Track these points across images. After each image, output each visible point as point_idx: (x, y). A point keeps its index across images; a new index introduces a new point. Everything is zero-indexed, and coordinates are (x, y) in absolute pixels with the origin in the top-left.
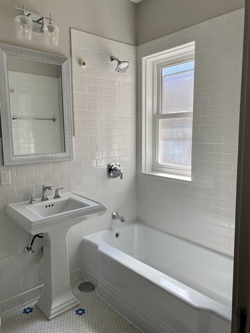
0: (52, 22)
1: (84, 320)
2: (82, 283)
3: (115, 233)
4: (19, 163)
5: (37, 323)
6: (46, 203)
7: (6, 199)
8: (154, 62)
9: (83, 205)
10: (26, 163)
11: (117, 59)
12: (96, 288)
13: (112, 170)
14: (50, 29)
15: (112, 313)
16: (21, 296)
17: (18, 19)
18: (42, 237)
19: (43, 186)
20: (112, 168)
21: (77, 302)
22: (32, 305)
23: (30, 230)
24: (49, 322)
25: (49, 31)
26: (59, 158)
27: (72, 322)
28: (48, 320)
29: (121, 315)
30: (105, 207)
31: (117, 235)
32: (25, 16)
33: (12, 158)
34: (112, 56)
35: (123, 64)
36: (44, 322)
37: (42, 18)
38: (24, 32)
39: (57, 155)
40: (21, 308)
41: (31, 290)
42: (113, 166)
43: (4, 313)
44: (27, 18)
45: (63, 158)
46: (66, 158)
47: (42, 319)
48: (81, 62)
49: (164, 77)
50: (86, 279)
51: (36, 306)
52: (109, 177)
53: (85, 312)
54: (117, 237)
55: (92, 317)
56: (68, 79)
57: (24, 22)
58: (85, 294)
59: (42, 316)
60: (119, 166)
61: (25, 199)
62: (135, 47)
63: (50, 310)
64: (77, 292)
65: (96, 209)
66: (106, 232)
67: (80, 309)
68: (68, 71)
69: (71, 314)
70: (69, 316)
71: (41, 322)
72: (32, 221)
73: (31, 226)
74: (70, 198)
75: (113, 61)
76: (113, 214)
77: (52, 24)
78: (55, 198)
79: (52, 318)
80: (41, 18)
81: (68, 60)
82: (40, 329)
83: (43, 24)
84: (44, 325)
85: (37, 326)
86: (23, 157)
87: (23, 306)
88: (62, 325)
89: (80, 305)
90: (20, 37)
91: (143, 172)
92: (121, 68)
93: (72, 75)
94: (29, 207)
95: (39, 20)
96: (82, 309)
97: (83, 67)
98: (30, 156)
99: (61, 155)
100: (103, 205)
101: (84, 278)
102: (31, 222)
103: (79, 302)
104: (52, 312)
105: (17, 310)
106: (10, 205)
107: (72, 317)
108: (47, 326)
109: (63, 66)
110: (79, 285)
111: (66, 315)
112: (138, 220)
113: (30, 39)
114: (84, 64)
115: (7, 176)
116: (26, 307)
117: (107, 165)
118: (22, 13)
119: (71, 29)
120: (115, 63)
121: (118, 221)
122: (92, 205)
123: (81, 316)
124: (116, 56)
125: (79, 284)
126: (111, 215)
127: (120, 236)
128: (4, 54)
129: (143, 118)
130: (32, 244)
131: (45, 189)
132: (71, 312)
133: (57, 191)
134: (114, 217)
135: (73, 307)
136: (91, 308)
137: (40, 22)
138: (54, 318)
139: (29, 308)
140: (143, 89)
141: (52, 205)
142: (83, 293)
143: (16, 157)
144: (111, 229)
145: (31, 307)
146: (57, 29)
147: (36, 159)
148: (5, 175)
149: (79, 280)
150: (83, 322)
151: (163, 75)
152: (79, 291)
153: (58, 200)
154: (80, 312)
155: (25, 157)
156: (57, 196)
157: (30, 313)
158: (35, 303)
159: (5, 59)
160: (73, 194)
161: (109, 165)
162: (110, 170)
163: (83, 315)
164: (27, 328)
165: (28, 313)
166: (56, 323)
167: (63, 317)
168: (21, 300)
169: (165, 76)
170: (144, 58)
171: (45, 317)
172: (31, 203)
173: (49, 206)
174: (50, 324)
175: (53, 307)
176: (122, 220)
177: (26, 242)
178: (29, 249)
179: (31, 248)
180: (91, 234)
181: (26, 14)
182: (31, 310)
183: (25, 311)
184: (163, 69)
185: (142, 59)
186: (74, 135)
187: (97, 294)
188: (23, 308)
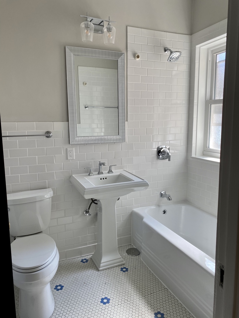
0: (110, 23)
1: (126, 276)
2: (129, 248)
3: (163, 210)
4: (81, 142)
5: (90, 271)
6: (101, 176)
7: (71, 170)
8: (208, 49)
9: (129, 180)
10: (86, 143)
11: (170, 50)
12: (141, 254)
13: (161, 152)
14: (108, 30)
15: (151, 276)
16: (80, 248)
17: (83, 25)
18: (97, 204)
19: (99, 162)
20: (162, 151)
21: (123, 261)
22: (88, 257)
23: (84, 194)
24: (99, 272)
25: (108, 31)
26: (114, 140)
27: (116, 275)
28: (98, 271)
29: (159, 279)
30: (147, 183)
31: (164, 212)
32: (88, 21)
33: (76, 139)
34: (166, 47)
35: (175, 54)
36: (95, 271)
37: (103, 21)
38: (87, 35)
39: (112, 137)
40: (79, 258)
41: (88, 246)
42: (162, 148)
43: (67, 259)
44: (90, 23)
45: (117, 140)
46: (120, 139)
47: (94, 269)
48: (135, 56)
49: (218, 63)
50: (134, 246)
51: (91, 258)
52: (158, 159)
53: (128, 271)
54: (164, 213)
55: (133, 276)
56: (123, 71)
57: (87, 27)
58: (131, 257)
59: (94, 267)
60: (169, 149)
61: (85, 172)
62: (190, 36)
63: (100, 263)
64: (124, 254)
65: (139, 184)
66: (153, 207)
67: (125, 268)
68: (123, 64)
69: (117, 270)
70: (115, 271)
71: (92, 270)
72: (86, 187)
73: (85, 191)
74: (120, 173)
75: (166, 52)
76: (161, 193)
77: (110, 25)
78: (108, 173)
79: (101, 269)
80: (101, 21)
81: (123, 55)
82: (91, 276)
83: (103, 26)
84: (94, 273)
85: (89, 273)
86: (84, 138)
87: (81, 257)
88: (108, 276)
89: (125, 265)
90: (84, 39)
91: (193, 156)
92: (172, 57)
93: (127, 68)
94: (88, 179)
95: (100, 23)
96: (127, 267)
97: (138, 59)
98: (89, 137)
99: (115, 137)
100: (146, 182)
101: (132, 244)
102: (85, 189)
103: (124, 262)
104: (102, 265)
105: (77, 259)
106: (73, 175)
107: (117, 272)
108: (96, 274)
109: (119, 60)
110: (127, 250)
111: (112, 270)
112: (186, 201)
113: (91, 40)
114: (138, 57)
115: (72, 152)
116: (83, 258)
117: (157, 147)
118: (86, 20)
119: (128, 27)
120: (168, 53)
121: (165, 199)
122: (137, 180)
123: (124, 273)
124: (169, 47)
125: (127, 248)
126: (159, 193)
127: (167, 213)
128: (72, 55)
129: (194, 104)
130: (89, 209)
131: (101, 164)
132: (117, 268)
133: (110, 167)
134: (162, 195)
135: (119, 264)
136: (134, 269)
137: (101, 24)
138: (103, 270)
139: (85, 259)
140: (195, 76)
141: (106, 178)
142: (129, 257)
143: (79, 138)
144: (159, 206)
145: (87, 259)
146: (114, 29)
147: (95, 140)
148: (71, 152)
149: (128, 246)
150: (125, 278)
151: (217, 61)
152: (126, 254)
153: (111, 175)
154: (124, 270)
155: (86, 137)
156: (110, 171)
157: (86, 263)
158: (90, 257)
159: (72, 59)
160: (124, 171)
161: (158, 148)
162: (159, 152)
163: (126, 272)
164: (82, 273)
165: (84, 262)
166: (104, 274)
167: (110, 270)
168: (80, 252)
169: (220, 62)
170: (198, 46)
171: (96, 268)
172: (89, 175)
173: (103, 179)
174: (99, 273)
175: (102, 262)
176: (169, 199)
177: (85, 207)
178: (87, 212)
179: (88, 212)
180: (140, 208)
181: (89, 19)
182: (87, 261)
183: (82, 261)
184: (218, 55)
185: (195, 47)
186: (127, 121)
187: (141, 259)
188: (81, 259)
